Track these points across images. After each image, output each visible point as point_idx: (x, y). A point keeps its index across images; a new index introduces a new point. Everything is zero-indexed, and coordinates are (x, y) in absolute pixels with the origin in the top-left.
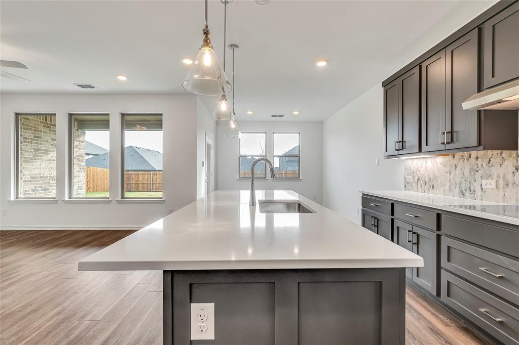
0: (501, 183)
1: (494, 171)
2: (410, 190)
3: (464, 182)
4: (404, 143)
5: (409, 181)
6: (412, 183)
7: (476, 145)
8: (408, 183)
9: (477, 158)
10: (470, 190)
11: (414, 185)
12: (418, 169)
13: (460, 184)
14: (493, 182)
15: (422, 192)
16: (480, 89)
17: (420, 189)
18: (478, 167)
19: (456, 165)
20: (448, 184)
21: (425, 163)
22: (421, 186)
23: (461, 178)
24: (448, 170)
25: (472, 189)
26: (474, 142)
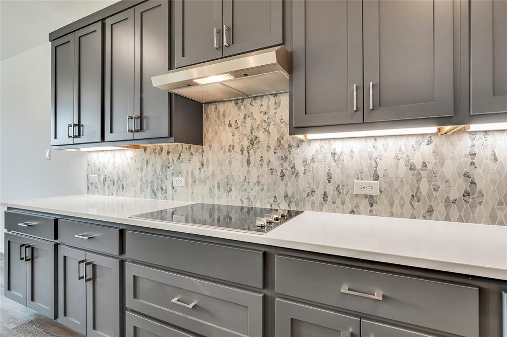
0: (190, 181)
1: (185, 167)
2: (94, 193)
3: (155, 180)
4: (81, 127)
5: (92, 182)
6: (97, 184)
7: (167, 136)
8: (92, 184)
9: (168, 153)
10: (162, 189)
11: (99, 186)
12: (104, 164)
13: (152, 182)
14: (183, 179)
15: (109, 195)
16: (171, 67)
17: (107, 191)
18: (169, 163)
19: (147, 160)
20: (139, 183)
21: (112, 158)
22: (109, 186)
23: (153, 175)
24: (139, 166)
25: (164, 188)
26: (166, 133)
